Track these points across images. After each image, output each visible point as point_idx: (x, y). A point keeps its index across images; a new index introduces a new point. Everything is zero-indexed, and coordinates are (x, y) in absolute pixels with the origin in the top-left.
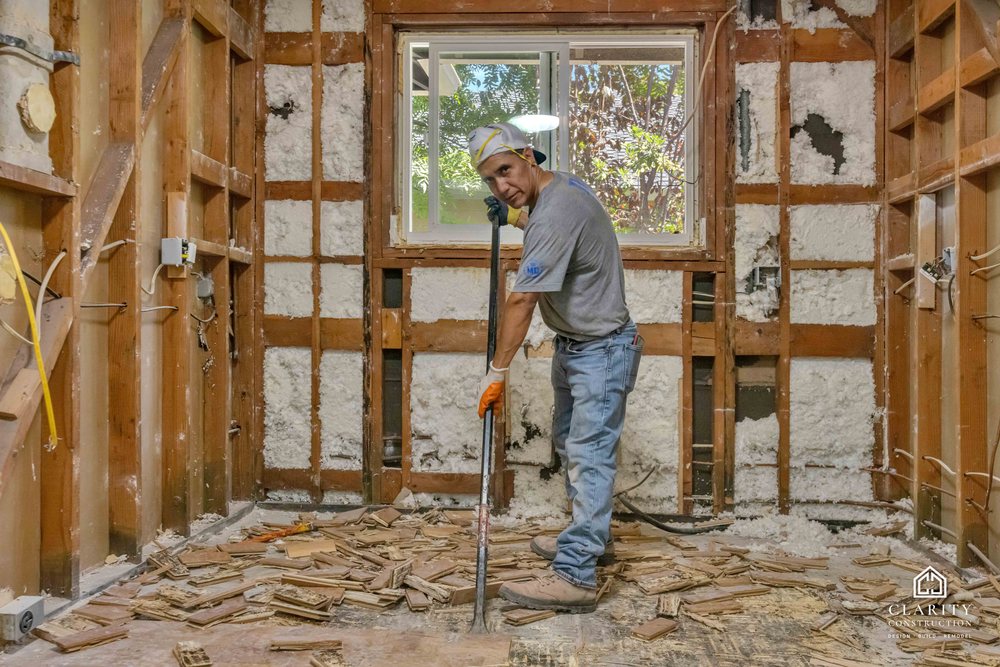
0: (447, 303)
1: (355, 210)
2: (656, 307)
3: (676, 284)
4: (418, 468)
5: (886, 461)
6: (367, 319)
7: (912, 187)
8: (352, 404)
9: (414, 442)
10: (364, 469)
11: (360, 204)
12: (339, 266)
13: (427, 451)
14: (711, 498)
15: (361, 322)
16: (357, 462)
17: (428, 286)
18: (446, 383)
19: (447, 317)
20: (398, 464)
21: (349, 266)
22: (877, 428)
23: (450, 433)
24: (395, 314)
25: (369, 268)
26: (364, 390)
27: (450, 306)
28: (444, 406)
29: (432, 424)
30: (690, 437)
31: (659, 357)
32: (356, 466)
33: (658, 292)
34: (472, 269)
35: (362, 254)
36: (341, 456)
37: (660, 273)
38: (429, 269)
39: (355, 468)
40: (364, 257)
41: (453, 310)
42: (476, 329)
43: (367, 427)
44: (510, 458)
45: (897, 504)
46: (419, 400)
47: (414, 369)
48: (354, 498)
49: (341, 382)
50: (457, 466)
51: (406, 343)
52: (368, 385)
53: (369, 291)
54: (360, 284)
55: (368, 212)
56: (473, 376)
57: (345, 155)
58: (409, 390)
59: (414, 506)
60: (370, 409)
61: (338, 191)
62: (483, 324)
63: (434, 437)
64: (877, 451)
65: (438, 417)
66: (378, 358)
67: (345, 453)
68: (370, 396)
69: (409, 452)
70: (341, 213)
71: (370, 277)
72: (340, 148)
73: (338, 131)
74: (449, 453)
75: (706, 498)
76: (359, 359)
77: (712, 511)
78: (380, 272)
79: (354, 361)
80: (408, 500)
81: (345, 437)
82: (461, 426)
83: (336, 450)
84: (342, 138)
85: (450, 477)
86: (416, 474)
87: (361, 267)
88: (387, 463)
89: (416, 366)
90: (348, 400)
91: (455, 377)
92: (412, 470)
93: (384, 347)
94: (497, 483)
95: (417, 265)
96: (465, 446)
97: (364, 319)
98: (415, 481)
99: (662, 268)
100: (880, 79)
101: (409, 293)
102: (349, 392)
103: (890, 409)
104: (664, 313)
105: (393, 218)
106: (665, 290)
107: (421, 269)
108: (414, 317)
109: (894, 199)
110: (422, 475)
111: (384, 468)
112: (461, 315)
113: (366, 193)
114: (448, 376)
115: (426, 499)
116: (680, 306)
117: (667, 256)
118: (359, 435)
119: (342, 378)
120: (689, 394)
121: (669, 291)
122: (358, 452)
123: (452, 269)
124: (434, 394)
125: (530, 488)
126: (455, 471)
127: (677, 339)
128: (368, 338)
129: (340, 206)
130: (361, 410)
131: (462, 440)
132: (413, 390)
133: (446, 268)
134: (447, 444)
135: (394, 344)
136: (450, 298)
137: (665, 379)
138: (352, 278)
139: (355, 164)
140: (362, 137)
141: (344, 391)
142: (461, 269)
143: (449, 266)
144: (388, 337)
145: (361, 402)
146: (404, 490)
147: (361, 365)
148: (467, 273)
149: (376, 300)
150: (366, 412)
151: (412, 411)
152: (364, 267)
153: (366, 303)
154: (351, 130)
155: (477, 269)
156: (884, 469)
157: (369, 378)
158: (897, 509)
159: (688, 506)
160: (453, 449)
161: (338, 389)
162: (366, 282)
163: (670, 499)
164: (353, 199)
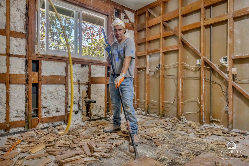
0: (53, 71)
1: (23, 42)
2: (100, 73)
3: (104, 69)
4: (44, 117)
5: (136, 102)
6: (27, 75)
7: (145, 54)
8: (21, 100)
9: (42, 109)
10: (26, 119)
11: (24, 40)
12: (17, 58)
13: (45, 112)
14: (109, 113)
15: (25, 75)
16: (23, 118)
17: (47, 66)
18: (52, 92)
19: (52, 75)
20: (37, 116)
21: (20, 58)
22: (134, 96)
23: (53, 106)
24: (36, 73)
25: (28, 60)
26: (26, 96)
27: (53, 72)
28: (51, 99)
29: (48, 104)
30: (106, 101)
31: (101, 84)
32: (23, 119)
33: (101, 70)
34: (59, 62)
35: (25, 55)
36: (17, 117)
37: (101, 66)
38: (47, 61)
39: (22, 120)
40: (26, 56)
41: (54, 73)
42: (60, 78)
43: (27, 107)
44: (68, 110)
45: (137, 109)
46: (44, 97)
47: (42, 89)
48: (21, 129)
49: (18, 94)
50: (55, 114)
51: (40, 82)
52: (27, 94)
53: (27, 66)
54: (24, 64)
55: (27, 42)
56: (60, 90)
57: (18, 24)
58: (41, 95)
59: (42, 127)
60: (28, 101)
61: (17, 35)
62: (62, 77)
63: (48, 108)
64: (134, 100)
65: (49, 102)
66: (30, 86)
67: (18, 115)
68: (28, 97)
69: (41, 112)
70: (17, 41)
71: (28, 62)
72: (16, 21)
73: (16, 16)
74: (53, 111)
75: (108, 113)
76: (24, 86)
77: (110, 116)
78: (31, 61)
79: (22, 87)
80: (41, 126)
81: (19, 111)
82: (56, 103)
83: (15, 115)
84: (17, 18)
85: (53, 118)
86: (43, 118)
87: (25, 59)
88: (33, 117)
89: (42, 88)
90: (20, 99)
91: (54, 90)
92: (42, 117)
93: (32, 83)
94: (66, 117)
95: (43, 60)
96: (57, 109)
97: (26, 75)
98: (43, 120)
99: (101, 65)
100: (135, 34)
101: (41, 67)
102: (20, 96)
103: (137, 92)
104: (102, 75)
105: (36, 46)
106: (102, 70)
107: (44, 61)
108: (42, 74)
109: (137, 56)
110: (45, 118)
111: (33, 118)
112: (56, 74)
113: (26, 37)
114: (53, 90)
115: (46, 125)
116: (105, 74)
117: (102, 63)
118: (24, 110)
119: (18, 93)
120: (106, 92)
121: (103, 70)
122: (23, 115)
123: (54, 62)
124: (48, 96)
125: (73, 117)
126: (54, 115)
127: (104, 80)
128: (27, 80)
129: (17, 39)
130: (25, 102)
131: (56, 107)
132: (42, 95)
133: (52, 61)
134: (52, 109)
135: (36, 82)
136: (53, 69)
137: (102, 89)
138: (21, 62)
139: (21, 27)
140: (25, 20)
141: (19, 96)
142: (56, 62)
143: (53, 61)
144: (34, 80)
145: (25, 99)
146: (39, 123)
147: (25, 88)
148: (58, 63)
149: (30, 69)
150: (27, 102)
151: (41, 101)
152: (26, 59)
153: (26, 70)
154: (20, 17)
155: (60, 62)
156: (136, 103)
157: (27, 92)
158: (137, 110)
159: (106, 115)
160: (54, 110)
161: (16, 96)
162: (26, 63)
163: (102, 115)
164: (22, 38)
